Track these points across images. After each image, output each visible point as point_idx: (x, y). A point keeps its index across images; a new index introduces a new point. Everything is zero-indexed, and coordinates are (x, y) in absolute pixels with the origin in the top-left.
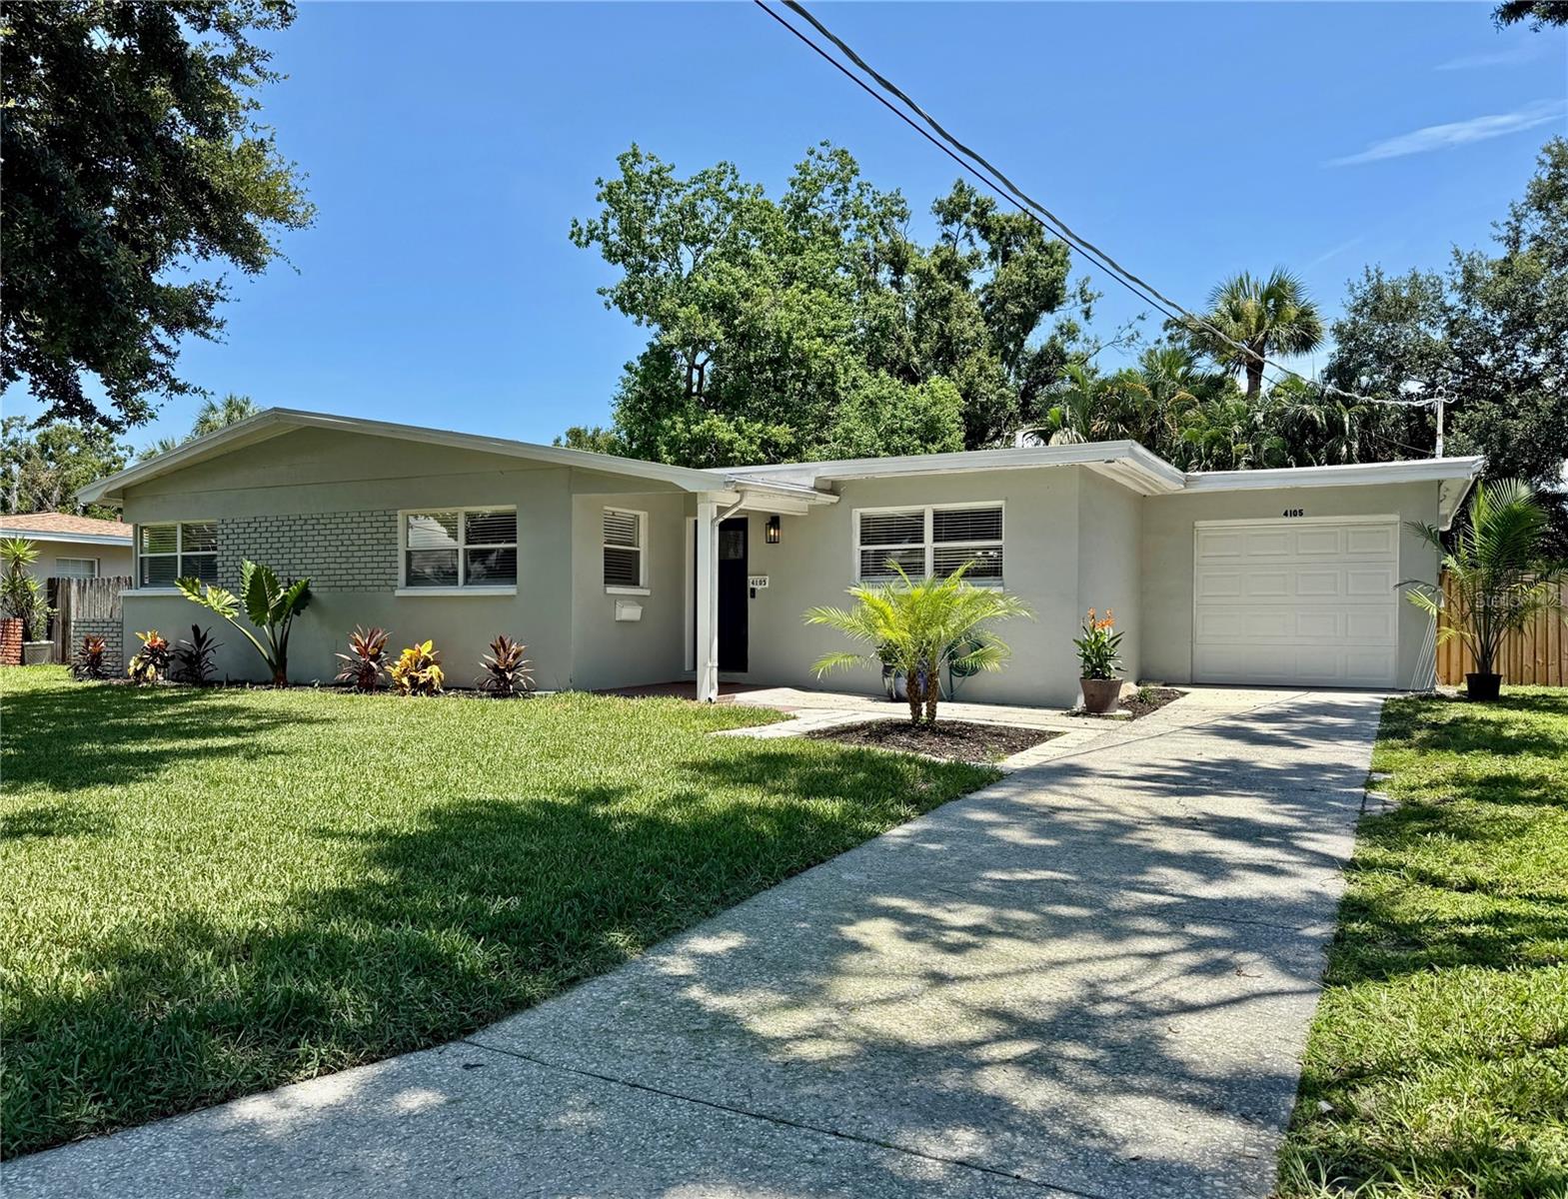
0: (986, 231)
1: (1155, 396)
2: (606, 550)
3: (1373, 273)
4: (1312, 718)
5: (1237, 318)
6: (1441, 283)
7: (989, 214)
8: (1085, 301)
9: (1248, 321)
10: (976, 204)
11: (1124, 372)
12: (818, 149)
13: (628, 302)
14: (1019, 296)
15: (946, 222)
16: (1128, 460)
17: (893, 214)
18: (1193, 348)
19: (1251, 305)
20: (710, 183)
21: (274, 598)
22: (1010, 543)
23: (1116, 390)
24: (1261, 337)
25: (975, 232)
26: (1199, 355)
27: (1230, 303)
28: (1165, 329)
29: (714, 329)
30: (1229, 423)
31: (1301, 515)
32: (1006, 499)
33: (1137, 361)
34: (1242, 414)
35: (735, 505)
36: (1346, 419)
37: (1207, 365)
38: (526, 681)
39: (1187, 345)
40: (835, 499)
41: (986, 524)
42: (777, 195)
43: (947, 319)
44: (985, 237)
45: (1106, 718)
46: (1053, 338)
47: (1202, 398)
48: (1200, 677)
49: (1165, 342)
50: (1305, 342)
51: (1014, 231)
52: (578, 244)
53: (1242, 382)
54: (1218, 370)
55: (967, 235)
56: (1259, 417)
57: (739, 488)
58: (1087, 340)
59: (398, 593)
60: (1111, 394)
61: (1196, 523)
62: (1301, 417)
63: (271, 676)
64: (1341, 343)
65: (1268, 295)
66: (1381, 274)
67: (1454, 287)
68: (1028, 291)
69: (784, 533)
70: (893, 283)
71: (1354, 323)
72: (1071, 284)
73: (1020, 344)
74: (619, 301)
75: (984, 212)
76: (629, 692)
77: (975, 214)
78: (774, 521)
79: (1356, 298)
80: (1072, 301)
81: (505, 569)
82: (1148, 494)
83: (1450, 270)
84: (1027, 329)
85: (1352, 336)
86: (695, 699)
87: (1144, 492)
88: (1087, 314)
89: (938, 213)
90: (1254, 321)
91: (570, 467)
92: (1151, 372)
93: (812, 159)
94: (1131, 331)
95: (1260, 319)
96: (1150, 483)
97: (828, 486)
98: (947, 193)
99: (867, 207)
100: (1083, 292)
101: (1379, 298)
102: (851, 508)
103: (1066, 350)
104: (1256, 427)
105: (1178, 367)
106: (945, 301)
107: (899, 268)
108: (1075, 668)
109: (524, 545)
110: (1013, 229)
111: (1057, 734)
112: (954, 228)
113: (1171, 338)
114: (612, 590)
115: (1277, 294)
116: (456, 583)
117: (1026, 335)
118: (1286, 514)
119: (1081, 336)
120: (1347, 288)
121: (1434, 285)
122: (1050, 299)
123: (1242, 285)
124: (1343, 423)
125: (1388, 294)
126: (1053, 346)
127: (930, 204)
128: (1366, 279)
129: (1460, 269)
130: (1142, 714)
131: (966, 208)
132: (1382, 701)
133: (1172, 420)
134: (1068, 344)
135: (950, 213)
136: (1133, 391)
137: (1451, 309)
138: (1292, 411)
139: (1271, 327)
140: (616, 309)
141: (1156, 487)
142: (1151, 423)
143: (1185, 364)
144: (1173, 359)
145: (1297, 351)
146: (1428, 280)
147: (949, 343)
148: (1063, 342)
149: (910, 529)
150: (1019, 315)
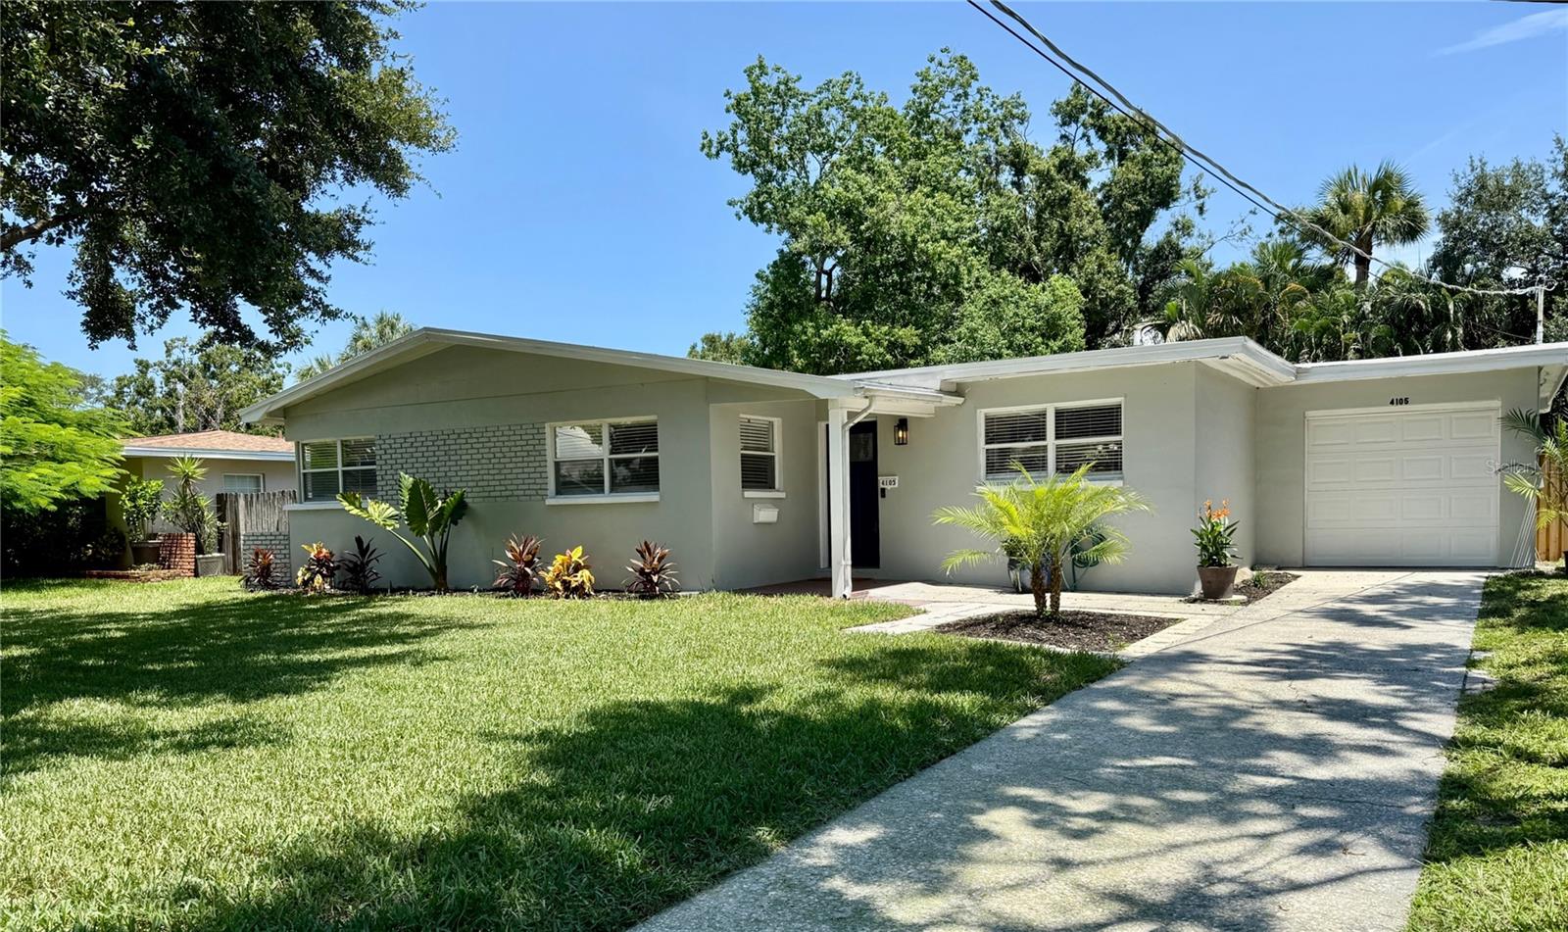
0: (1102, 132)
1: (1267, 288)
2: (743, 456)
3: (1477, 163)
4: (1417, 599)
5: (1346, 210)
6: (1543, 171)
7: (1106, 114)
8: (1199, 197)
9: (1356, 213)
10: (1092, 106)
11: (1237, 265)
12: (939, 56)
13: (757, 212)
14: (1137, 194)
15: (1064, 124)
16: (1241, 356)
17: (1013, 117)
18: (1303, 241)
19: (1359, 197)
20: (836, 94)
21: (432, 509)
22: (1129, 438)
23: (1230, 284)
24: (1368, 228)
25: (1092, 133)
26: (1309, 247)
27: (1339, 196)
28: (1276, 223)
29: (842, 235)
30: (1338, 313)
31: (1407, 403)
32: (1125, 397)
33: (1250, 255)
34: (1350, 304)
35: (865, 410)
36: (1451, 306)
37: (1316, 257)
38: (671, 582)
39: (1297, 238)
40: (960, 400)
41: (1106, 420)
42: (900, 101)
43: (1066, 219)
44: (1102, 137)
45: (1222, 603)
46: (1169, 234)
47: (1313, 289)
48: (1311, 560)
49: (1276, 235)
50: (1411, 231)
51: (1130, 131)
52: (708, 155)
53: (1351, 272)
54: (1328, 261)
55: (1084, 135)
56: (1367, 307)
57: (868, 394)
58: (1201, 236)
59: (549, 502)
60: (1225, 288)
61: (1309, 414)
62: (1407, 306)
63: (432, 582)
64: (1445, 232)
65: (1375, 187)
66: (1484, 164)
67: (1556, 174)
68: (1144, 189)
69: (912, 433)
70: (1014, 184)
71: (1459, 212)
72: (1185, 181)
73: (1137, 241)
74: (749, 211)
75: (1100, 113)
76: (768, 590)
77: (1091, 115)
78: (902, 423)
79: (1461, 188)
80: (1187, 197)
81: (646, 476)
82: (1261, 386)
83: (1552, 158)
84: (1144, 225)
85: (1457, 225)
86: (830, 596)
87: (1257, 384)
88: (1201, 210)
89: (1057, 114)
90: (1361, 212)
91: (707, 378)
92: (1264, 265)
93: (933, 66)
94: (1245, 226)
95: (1368, 211)
96: (1264, 377)
97: (953, 388)
98: (1065, 95)
99: (988, 111)
100: (1196, 188)
101: (1483, 187)
102: (976, 408)
103: (1181, 246)
104: (1364, 316)
105: (1288, 260)
106: (1065, 201)
107: (1020, 166)
108: (1193, 557)
109: (667, 455)
110: (1128, 128)
111: (1175, 621)
112: (1071, 129)
113: (1282, 232)
114: (749, 494)
115: (1384, 186)
116: (603, 491)
117: (1143, 231)
118: (1392, 403)
119: (1195, 232)
120: (1452, 177)
121: (1535, 173)
122: (1165, 195)
123: (1350, 178)
124: (1448, 310)
125: (1491, 183)
126: (1169, 242)
127: (1049, 106)
128: (1470, 168)
129: (1561, 156)
130: (1256, 598)
131: (1082, 109)
132: (1484, 580)
133: (1283, 312)
134: (1183, 240)
135: (1068, 114)
136: (1246, 284)
137: (1552, 196)
138: (1399, 300)
139: (1379, 218)
140: (746, 218)
141: (1268, 379)
142: (1264, 315)
143: (1295, 257)
144: (1285, 252)
145: (1404, 241)
146: (1530, 168)
147: (1069, 241)
148: (1178, 238)
149: (1033, 427)
150: (1136, 212)
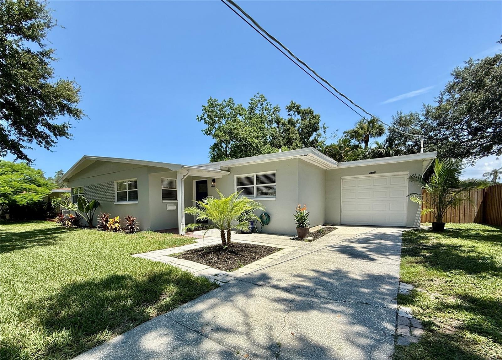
0: (299, 113)
1: (340, 149)
2: (162, 190)
3: (399, 113)
5: (362, 129)
6: (419, 115)
7: (299, 108)
8: (324, 129)
9: (365, 129)
10: (296, 106)
11: (332, 144)
12: (257, 95)
14: (306, 127)
15: (289, 111)
16: (311, 154)
17: (276, 110)
18: (350, 138)
19: (365, 125)
23: (330, 148)
24: (368, 133)
25: (296, 113)
26: (352, 139)
27: (360, 125)
28: (344, 134)
29: (227, 137)
30: (359, 155)
31: (375, 173)
32: (276, 170)
33: (337, 142)
34: (362, 152)
35: (187, 174)
36: (391, 152)
37: (354, 142)
38: (136, 228)
39: (349, 137)
40: (229, 173)
41: (271, 178)
42: (246, 106)
43: (289, 134)
46: (315, 137)
47: (353, 150)
48: (343, 222)
49: (344, 137)
50: (380, 134)
51: (306, 113)
52: (199, 121)
53: (363, 145)
54: (357, 143)
55: (294, 114)
56: (367, 153)
57: (187, 169)
59: (115, 203)
60: (329, 149)
61: (342, 177)
62: (378, 152)
63: (88, 225)
64: (390, 132)
65: (370, 123)
66: (402, 113)
67: (423, 115)
68: (309, 126)
69: (216, 184)
70: (277, 127)
71: (394, 127)
72: (320, 125)
73: (308, 139)
75: (298, 108)
77: (296, 109)
78: (214, 180)
79: (394, 120)
80: (321, 129)
81: (134, 196)
82: (327, 169)
83: (422, 110)
84: (310, 136)
85: (393, 130)
86: (178, 234)
88: (325, 132)
89: (287, 109)
90: (366, 129)
91: (148, 166)
92: (340, 144)
93: (255, 97)
94: (335, 134)
95: (368, 129)
97: (227, 169)
98: (289, 104)
99: (268, 108)
100: (324, 127)
101: (401, 120)
102: (233, 175)
103: (318, 140)
104: (366, 156)
105: (346, 143)
106: (289, 129)
107: (278, 122)
109: (139, 190)
110: (306, 112)
111: (280, 249)
112: (291, 113)
113: (345, 136)
115: (372, 122)
116: (127, 201)
118: (370, 173)
119: (322, 136)
120: (392, 117)
121: (417, 115)
122: (316, 129)
123: (363, 121)
125: (403, 119)
126: (315, 139)
127: (285, 107)
128: (397, 115)
129: (425, 110)
130: (317, 238)
131: (293, 107)
132: (402, 232)
133: (344, 155)
135: (290, 109)
136: (334, 148)
137: (422, 121)
138: (376, 151)
139: (371, 130)
141: (330, 167)
142: (339, 156)
143: (348, 142)
144: (345, 141)
145: (378, 136)
146: (415, 114)
147: (290, 140)
148: (317, 138)
149: (249, 181)
150: (306, 132)
